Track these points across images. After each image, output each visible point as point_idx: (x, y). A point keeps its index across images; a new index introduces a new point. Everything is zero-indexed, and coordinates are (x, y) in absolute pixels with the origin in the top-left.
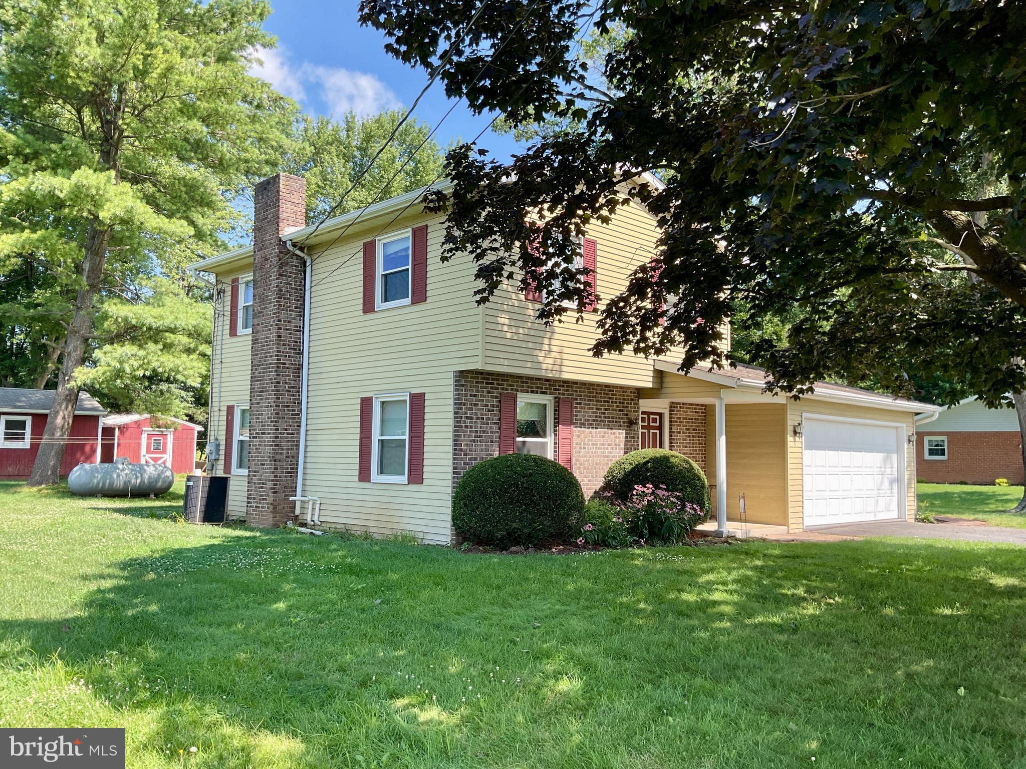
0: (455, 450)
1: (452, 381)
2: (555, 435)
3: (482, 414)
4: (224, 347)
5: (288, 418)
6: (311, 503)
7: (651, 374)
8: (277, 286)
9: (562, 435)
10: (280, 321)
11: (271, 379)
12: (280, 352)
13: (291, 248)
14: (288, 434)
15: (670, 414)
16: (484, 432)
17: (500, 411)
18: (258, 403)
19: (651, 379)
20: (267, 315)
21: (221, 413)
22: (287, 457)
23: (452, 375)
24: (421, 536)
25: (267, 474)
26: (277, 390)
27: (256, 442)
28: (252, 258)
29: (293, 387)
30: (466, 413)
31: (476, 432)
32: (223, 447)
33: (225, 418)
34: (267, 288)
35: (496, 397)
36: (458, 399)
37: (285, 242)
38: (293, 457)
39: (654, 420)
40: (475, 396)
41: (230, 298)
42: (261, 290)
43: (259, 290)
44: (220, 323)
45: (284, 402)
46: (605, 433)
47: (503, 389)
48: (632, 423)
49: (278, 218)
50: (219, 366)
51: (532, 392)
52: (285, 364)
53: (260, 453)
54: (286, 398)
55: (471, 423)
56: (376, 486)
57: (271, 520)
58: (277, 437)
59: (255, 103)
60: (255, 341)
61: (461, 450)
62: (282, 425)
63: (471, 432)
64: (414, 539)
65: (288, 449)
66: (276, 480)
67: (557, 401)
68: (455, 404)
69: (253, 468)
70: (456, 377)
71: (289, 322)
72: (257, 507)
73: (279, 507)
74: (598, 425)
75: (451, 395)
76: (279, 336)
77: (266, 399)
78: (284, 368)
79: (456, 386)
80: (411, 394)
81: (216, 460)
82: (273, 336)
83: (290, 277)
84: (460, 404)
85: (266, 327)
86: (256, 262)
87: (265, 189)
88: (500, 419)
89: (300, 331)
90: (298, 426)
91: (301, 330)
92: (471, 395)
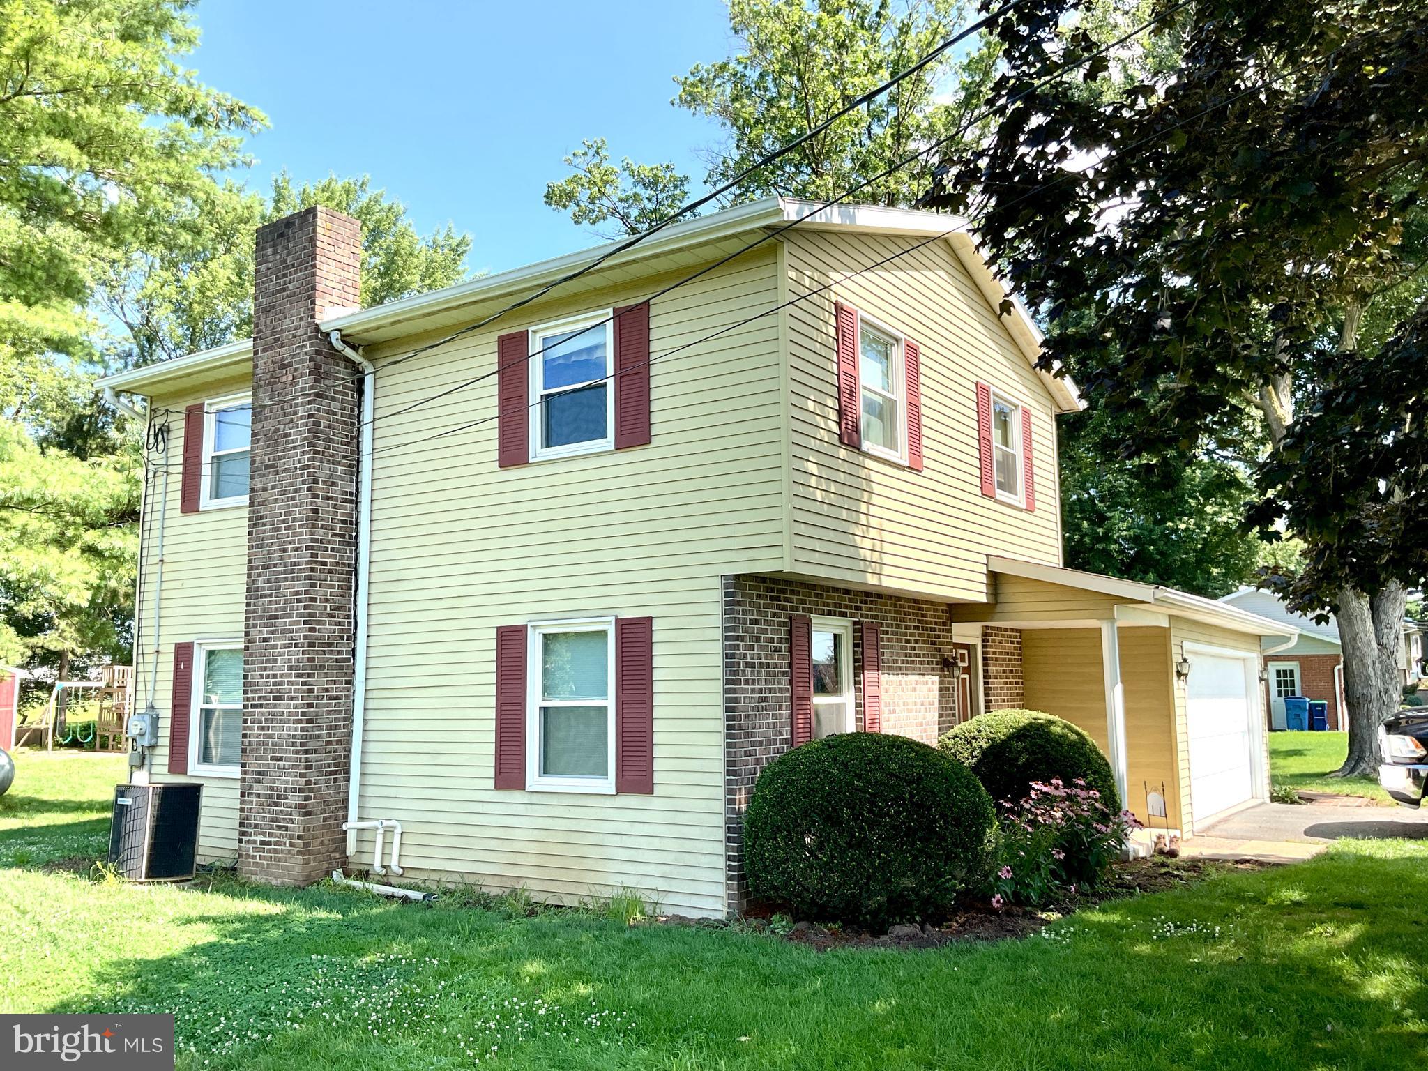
0: (729, 727)
1: (717, 595)
2: (858, 690)
3: (766, 657)
4: (166, 532)
5: (330, 667)
6: (381, 831)
7: (984, 579)
8: (311, 416)
9: (869, 691)
10: (315, 481)
11: (297, 593)
12: (315, 540)
13: (339, 345)
14: (331, 698)
15: (984, 647)
16: (770, 690)
17: (790, 650)
18: (265, 640)
19: (984, 588)
20: (287, 470)
21: (162, 658)
22: (329, 743)
23: (717, 583)
24: (654, 897)
25: (287, 776)
26: (310, 615)
27: (261, 715)
28: (251, 364)
29: (338, 608)
30: (745, 656)
31: (760, 691)
32: (166, 723)
33: (171, 667)
34: (287, 419)
35: (785, 624)
36: (733, 629)
37: (328, 334)
38: (338, 742)
39: (962, 658)
40: (756, 622)
41: (182, 442)
42: (270, 424)
43: (267, 424)
44: (160, 489)
45: (322, 637)
46: (917, 683)
47: (792, 608)
48: (946, 665)
49: (314, 288)
50: (157, 569)
51: (829, 613)
52: (324, 563)
53: (270, 736)
54: (326, 630)
55: (753, 673)
56: (535, 799)
57: (298, 869)
58: (310, 706)
59: (193, 115)
60: (255, 521)
61: (740, 728)
62: (319, 682)
63: (753, 691)
64: (635, 903)
65: (330, 728)
66: (308, 790)
67: (858, 629)
68: (727, 638)
69: (254, 765)
70: (726, 586)
71: (333, 484)
72: (263, 843)
73: (315, 843)
74: (908, 669)
75: (717, 621)
76: (315, 511)
77: (283, 631)
78: (323, 571)
79: (727, 603)
80: (618, 621)
81: (152, 747)
82: (302, 511)
83: (333, 399)
84: (737, 638)
85: (284, 492)
86: (259, 371)
87: (281, 235)
88: (790, 665)
89: (351, 501)
90: (348, 682)
91: (353, 499)
92: (751, 622)
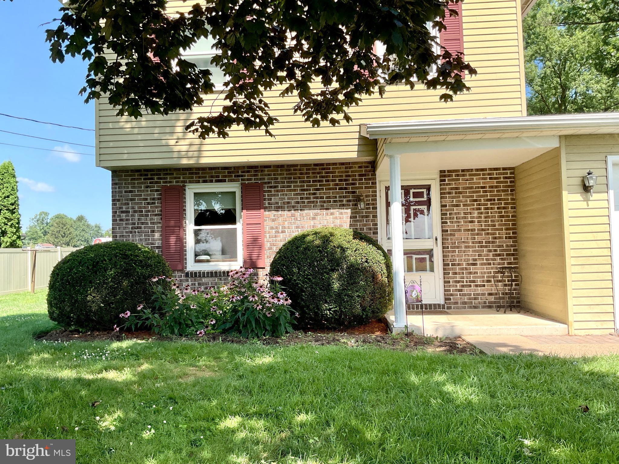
3: (140, 208)
9: (249, 221)
15: (441, 185)
16: (143, 223)
17: (162, 203)
19: (356, 148)
35: (157, 191)
39: (421, 195)
46: (316, 215)
47: (165, 182)
51: (205, 181)
67: (244, 188)
74: (305, 207)
88: (161, 211)
92: (126, 192)
